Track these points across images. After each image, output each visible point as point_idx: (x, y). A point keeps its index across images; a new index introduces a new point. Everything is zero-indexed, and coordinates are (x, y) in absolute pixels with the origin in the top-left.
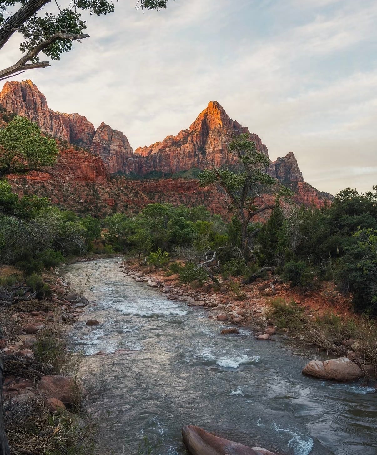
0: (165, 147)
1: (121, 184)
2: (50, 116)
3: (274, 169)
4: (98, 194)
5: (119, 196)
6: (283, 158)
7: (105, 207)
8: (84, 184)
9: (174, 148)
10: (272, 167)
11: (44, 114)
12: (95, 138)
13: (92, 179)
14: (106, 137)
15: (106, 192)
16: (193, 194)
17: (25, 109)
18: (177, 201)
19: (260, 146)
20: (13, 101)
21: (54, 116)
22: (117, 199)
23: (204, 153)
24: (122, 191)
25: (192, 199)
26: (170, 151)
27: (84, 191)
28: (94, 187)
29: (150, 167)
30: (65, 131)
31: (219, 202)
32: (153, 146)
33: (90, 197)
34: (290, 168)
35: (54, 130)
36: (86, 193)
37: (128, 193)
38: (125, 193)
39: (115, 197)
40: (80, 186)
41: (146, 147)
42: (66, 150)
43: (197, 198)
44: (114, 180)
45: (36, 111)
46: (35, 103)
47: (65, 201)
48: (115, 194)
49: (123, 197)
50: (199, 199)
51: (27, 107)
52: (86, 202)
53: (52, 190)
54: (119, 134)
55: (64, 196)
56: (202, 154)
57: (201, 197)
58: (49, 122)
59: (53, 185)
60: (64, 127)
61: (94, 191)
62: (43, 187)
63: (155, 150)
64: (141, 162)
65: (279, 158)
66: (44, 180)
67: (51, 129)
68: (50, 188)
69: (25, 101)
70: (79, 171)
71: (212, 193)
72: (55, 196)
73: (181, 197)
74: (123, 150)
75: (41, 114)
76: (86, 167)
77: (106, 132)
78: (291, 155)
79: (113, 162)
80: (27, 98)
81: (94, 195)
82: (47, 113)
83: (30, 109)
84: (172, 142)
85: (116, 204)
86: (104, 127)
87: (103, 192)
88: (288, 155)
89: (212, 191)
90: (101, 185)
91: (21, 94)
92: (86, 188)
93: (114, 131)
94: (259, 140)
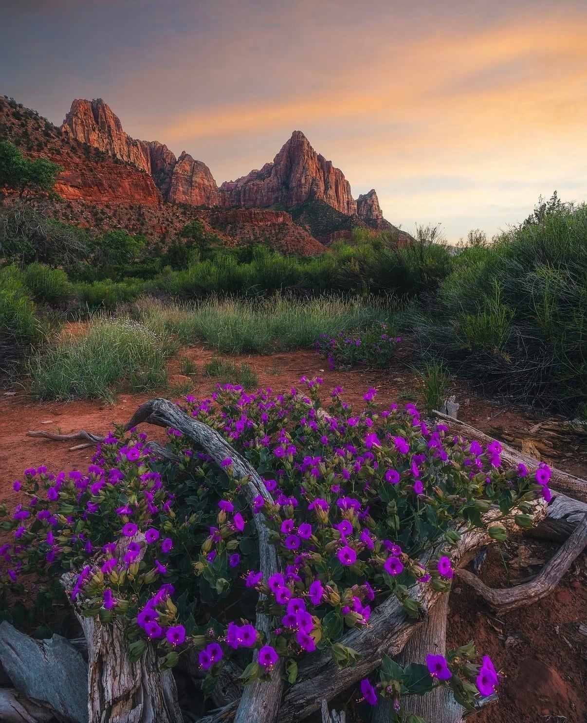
0: (249, 181)
1: (177, 209)
2: (127, 142)
3: (356, 206)
4: (145, 219)
5: (172, 223)
6: (365, 195)
7: (152, 234)
8: (127, 207)
9: (258, 182)
10: (353, 204)
11: (120, 139)
12: (176, 168)
13: (139, 200)
14: (188, 168)
15: (155, 217)
16: (267, 225)
17: (97, 132)
18: (250, 233)
19: (343, 182)
20: (82, 122)
21: (130, 142)
22: (168, 225)
23: (287, 188)
24: (178, 217)
25: (266, 232)
26: (253, 184)
27: (127, 214)
28: (140, 211)
29: (234, 201)
30: (144, 159)
31: (294, 235)
32: (238, 181)
33: (133, 222)
34: (371, 206)
35: (132, 157)
36: (129, 216)
37: (185, 220)
38: (181, 220)
39: (166, 223)
40: (122, 209)
41: (231, 182)
42: (102, 162)
43: (271, 231)
44: (169, 204)
45: (110, 135)
46: (109, 127)
47: (97, 225)
48: (167, 220)
49: (178, 225)
50: (273, 231)
51: (99, 131)
52: (126, 227)
53: (82, 212)
54: (201, 165)
55: (96, 220)
56: (285, 188)
57: (275, 230)
58: (125, 149)
59: (83, 205)
60: (142, 155)
61: (140, 215)
62: (69, 206)
63: (240, 184)
64: (225, 196)
65: (361, 196)
66: (72, 199)
67: (129, 156)
68: (77, 209)
69: (97, 123)
70: (120, 189)
71: (287, 225)
72: (84, 218)
73: (254, 230)
74: (206, 182)
75: (116, 139)
76: (129, 185)
77: (187, 162)
78: (372, 193)
79: (196, 196)
80: (99, 120)
81: (138, 220)
82: (123, 139)
83: (103, 132)
84: (256, 176)
85: (167, 232)
86: (184, 156)
87: (151, 217)
88: (369, 193)
89: (287, 223)
90: (150, 209)
91: (92, 116)
92: (130, 211)
93: (196, 162)
94: (343, 176)
